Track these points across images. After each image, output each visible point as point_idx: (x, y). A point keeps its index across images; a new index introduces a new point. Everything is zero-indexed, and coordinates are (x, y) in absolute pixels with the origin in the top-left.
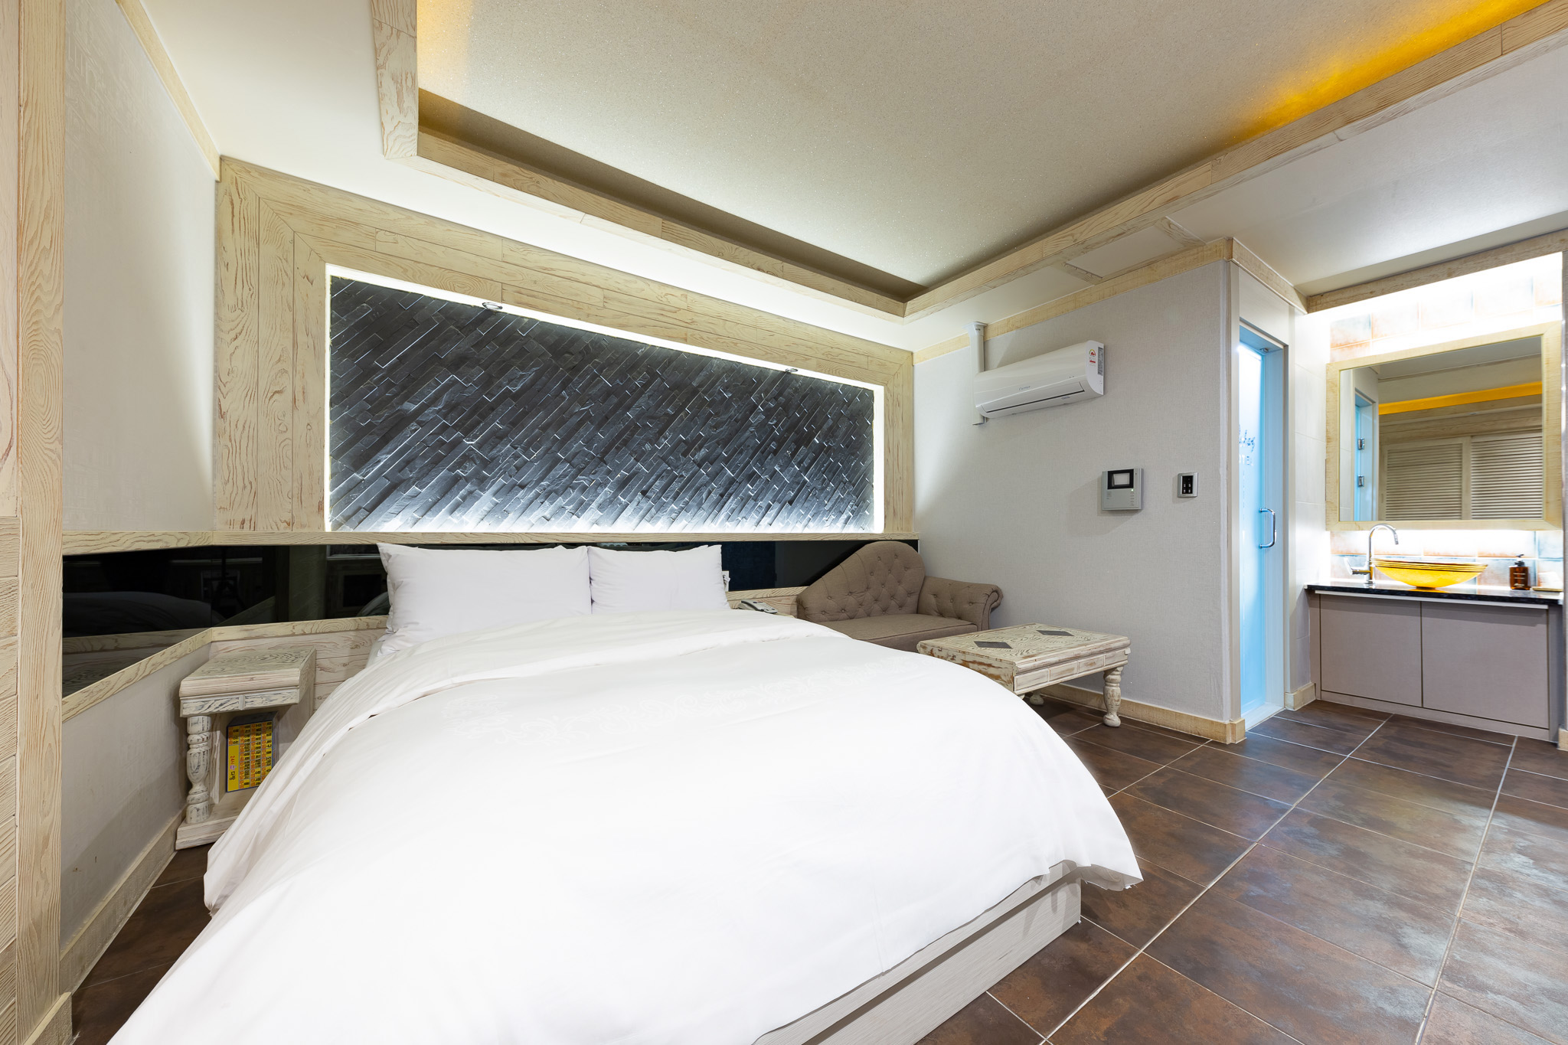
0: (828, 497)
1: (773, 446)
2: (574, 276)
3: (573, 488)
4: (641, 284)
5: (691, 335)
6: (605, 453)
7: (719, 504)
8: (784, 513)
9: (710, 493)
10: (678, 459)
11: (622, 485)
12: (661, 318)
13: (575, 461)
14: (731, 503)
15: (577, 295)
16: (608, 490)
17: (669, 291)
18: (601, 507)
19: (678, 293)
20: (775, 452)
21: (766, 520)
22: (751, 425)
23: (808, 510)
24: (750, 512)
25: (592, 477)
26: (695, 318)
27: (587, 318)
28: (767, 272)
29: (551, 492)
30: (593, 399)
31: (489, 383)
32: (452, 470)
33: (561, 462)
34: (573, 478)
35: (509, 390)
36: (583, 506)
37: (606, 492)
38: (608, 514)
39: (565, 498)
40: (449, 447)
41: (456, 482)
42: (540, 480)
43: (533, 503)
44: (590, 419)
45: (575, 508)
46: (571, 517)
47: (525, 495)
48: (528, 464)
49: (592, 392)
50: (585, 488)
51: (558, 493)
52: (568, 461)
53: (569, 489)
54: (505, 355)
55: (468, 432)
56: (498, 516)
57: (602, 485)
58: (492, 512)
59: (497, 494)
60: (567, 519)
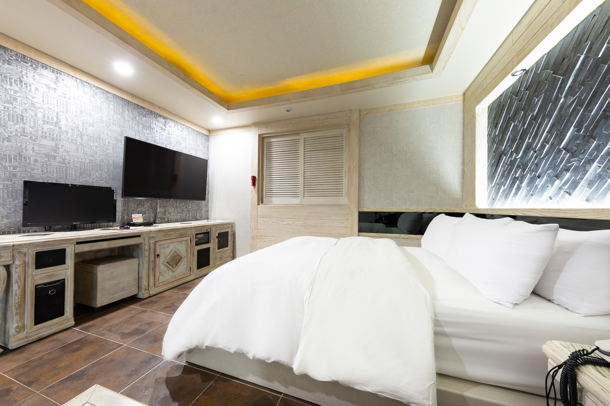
3: (568, 170)
13: (570, 147)
18: (590, 184)
25: (581, 156)
29: (553, 177)
30: (582, 84)
31: (525, 117)
32: (513, 175)
33: (560, 151)
34: (568, 161)
35: (533, 115)
36: (575, 185)
37: (595, 170)
38: (597, 189)
39: (562, 180)
40: (513, 163)
41: (515, 180)
42: (548, 169)
43: (544, 187)
44: (580, 104)
45: (569, 188)
46: (567, 195)
47: (540, 183)
48: (541, 160)
49: (581, 78)
50: (576, 169)
51: (557, 177)
52: (565, 148)
53: (564, 172)
54: (531, 95)
55: (517, 151)
56: (528, 198)
57: (590, 162)
58: (526, 196)
59: (528, 184)
60: (563, 196)
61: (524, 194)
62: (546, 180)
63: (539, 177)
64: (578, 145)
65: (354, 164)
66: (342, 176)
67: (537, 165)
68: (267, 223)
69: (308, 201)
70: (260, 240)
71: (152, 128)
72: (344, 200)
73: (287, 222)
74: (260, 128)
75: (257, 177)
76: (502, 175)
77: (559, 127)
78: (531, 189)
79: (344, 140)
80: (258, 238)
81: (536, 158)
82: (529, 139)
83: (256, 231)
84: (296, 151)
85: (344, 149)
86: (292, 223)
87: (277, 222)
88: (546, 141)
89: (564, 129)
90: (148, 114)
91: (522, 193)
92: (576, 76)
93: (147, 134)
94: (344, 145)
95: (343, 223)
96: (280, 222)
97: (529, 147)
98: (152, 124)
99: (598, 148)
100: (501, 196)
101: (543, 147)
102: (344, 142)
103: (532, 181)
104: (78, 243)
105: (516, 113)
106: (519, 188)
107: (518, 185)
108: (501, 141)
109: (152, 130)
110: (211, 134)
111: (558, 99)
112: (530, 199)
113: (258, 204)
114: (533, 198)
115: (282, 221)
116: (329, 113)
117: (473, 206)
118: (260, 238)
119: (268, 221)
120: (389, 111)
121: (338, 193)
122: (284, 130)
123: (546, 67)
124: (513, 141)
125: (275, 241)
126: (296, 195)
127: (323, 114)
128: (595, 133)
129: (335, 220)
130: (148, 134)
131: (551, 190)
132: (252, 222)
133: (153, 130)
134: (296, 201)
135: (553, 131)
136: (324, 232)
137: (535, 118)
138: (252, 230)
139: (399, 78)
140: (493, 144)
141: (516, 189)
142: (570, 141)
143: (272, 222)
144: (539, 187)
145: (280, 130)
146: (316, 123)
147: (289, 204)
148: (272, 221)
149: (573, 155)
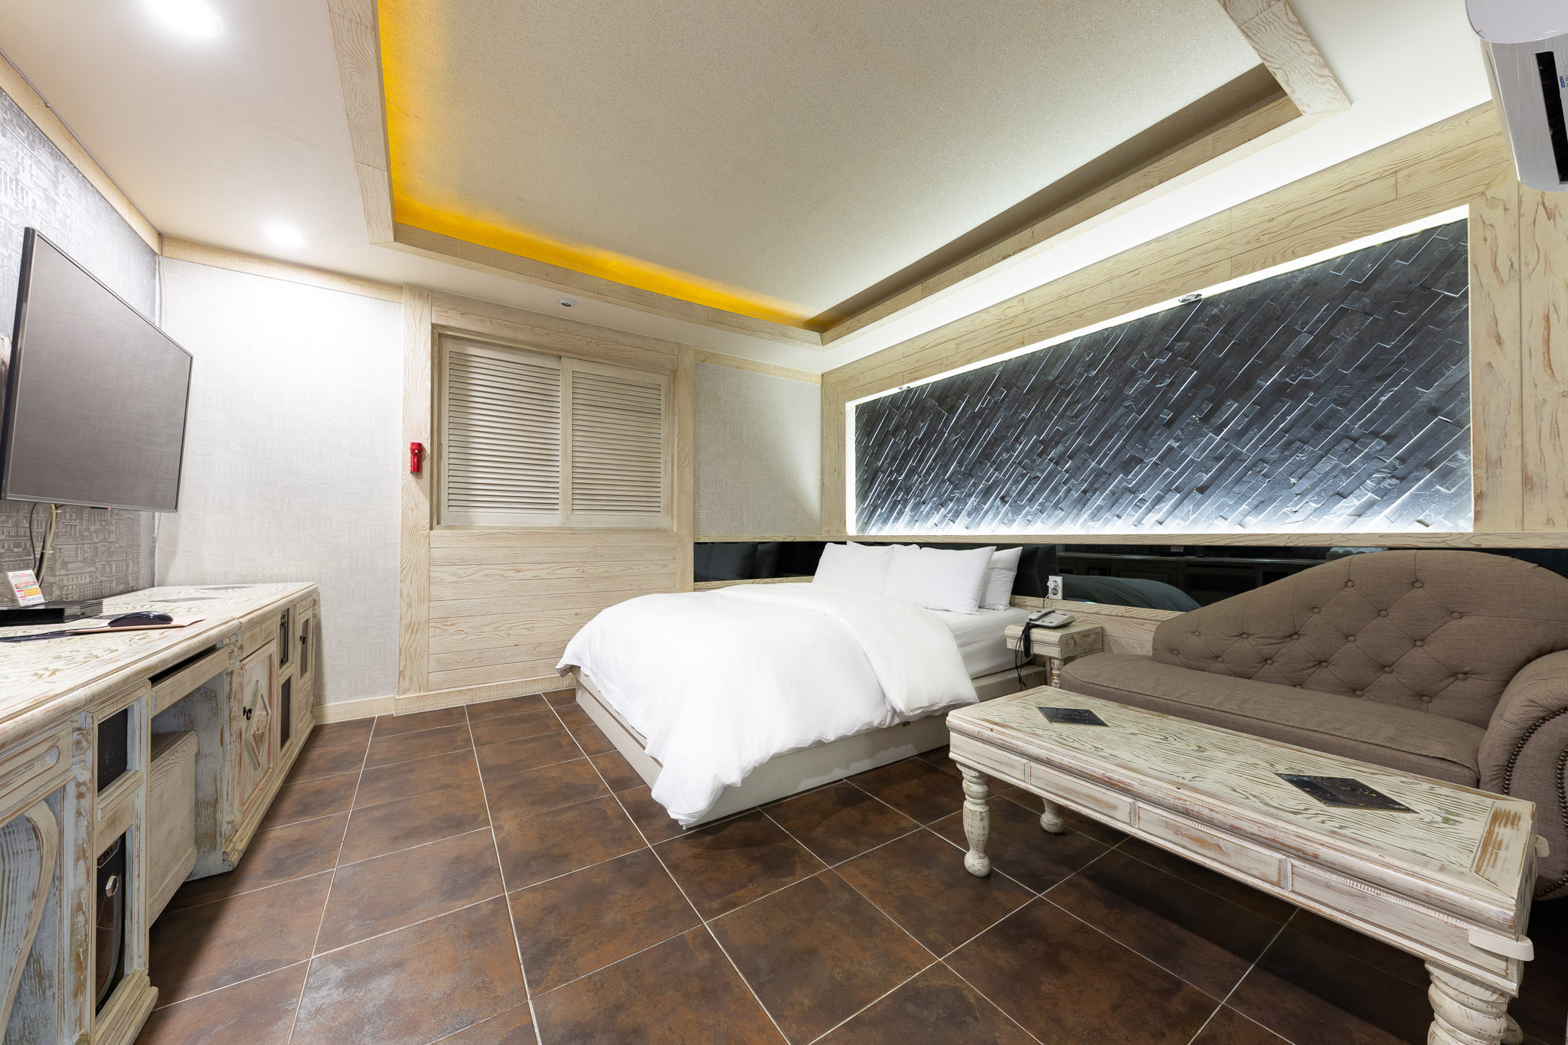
0: (1300, 472)
1: (1166, 416)
2: (938, 341)
3: (951, 500)
4: (983, 316)
5: (1028, 336)
6: (971, 469)
7: (1082, 501)
8: (1188, 506)
9: (1069, 491)
10: (1034, 461)
11: (987, 493)
12: (1001, 335)
13: (952, 479)
14: (1099, 500)
15: (940, 354)
16: (972, 501)
17: (1006, 305)
18: (969, 514)
19: (1015, 302)
20: (1169, 424)
21: (1154, 517)
22: (1127, 398)
23: (1244, 497)
24: (1125, 508)
25: (962, 490)
26: (1032, 316)
27: (947, 368)
28: (1014, 254)
29: (938, 505)
30: (963, 427)
31: (908, 438)
32: (893, 497)
33: (944, 481)
34: (952, 492)
35: (917, 439)
36: (957, 514)
37: (973, 502)
38: (974, 519)
39: (946, 509)
40: (893, 483)
41: (895, 504)
42: (933, 497)
43: (928, 515)
44: (961, 444)
45: (953, 516)
46: (951, 523)
47: (925, 509)
48: (926, 487)
49: (962, 422)
50: (958, 500)
51: (942, 505)
52: (948, 479)
53: (949, 502)
54: (915, 416)
55: (899, 471)
56: (912, 524)
57: (969, 495)
58: (910, 521)
59: (912, 510)
60: (947, 524)
61: (907, 519)
62: (932, 508)
63: (924, 503)
64: (959, 479)
65: (687, 450)
66: (658, 470)
67: (921, 490)
68: (466, 579)
69: (582, 520)
70: (441, 631)
71: (22, 189)
72: (662, 520)
73: (535, 573)
74: (439, 309)
75: (427, 446)
76: (878, 495)
77: (943, 459)
78: (915, 514)
79: (663, 398)
80: (431, 625)
81: (920, 483)
82: (913, 462)
83: (426, 605)
84: (548, 397)
85: (662, 417)
86: (548, 574)
87: (501, 575)
88: (931, 469)
89: (948, 462)
90: (12, 121)
91: (904, 519)
92: (958, 419)
93: (8, 211)
94: (663, 407)
95: (665, 566)
96: (510, 573)
97: (912, 471)
98: (21, 170)
99: (975, 485)
100: (877, 521)
101: (928, 473)
102: (663, 402)
103: (916, 506)
104: (156, 679)
105: (897, 428)
106: (901, 513)
107: (900, 510)
108: (876, 456)
109: (23, 199)
110: (167, 250)
111: (942, 433)
112: (915, 524)
113: (431, 528)
114: (917, 524)
115: (518, 571)
116: (637, 336)
117: (841, 533)
118: (439, 625)
119: (469, 573)
120: (738, 368)
121: (649, 504)
122: (521, 336)
123: (931, 395)
124: (894, 459)
125: (496, 625)
126: (548, 506)
127: (624, 332)
128: (973, 472)
129: (652, 560)
130: (12, 213)
131: (936, 518)
132: (408, 580)
133: (25, 198)
134: (551, 520)
135: (938, 460)
136: (627, 588)
137: (920, 442)
138: (410, 605)
139: (787, 337)
140: (864, 455)
141: (897, 514)
142: (952, 474)
143: (487, 576)
144: (924, 513)
145: (510, 334)
146: (609, 347)
147: (538, 528)
148: (487, 572)
149: (956, 487)
